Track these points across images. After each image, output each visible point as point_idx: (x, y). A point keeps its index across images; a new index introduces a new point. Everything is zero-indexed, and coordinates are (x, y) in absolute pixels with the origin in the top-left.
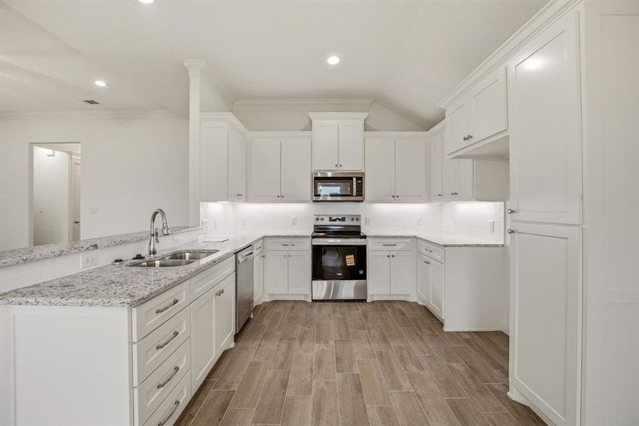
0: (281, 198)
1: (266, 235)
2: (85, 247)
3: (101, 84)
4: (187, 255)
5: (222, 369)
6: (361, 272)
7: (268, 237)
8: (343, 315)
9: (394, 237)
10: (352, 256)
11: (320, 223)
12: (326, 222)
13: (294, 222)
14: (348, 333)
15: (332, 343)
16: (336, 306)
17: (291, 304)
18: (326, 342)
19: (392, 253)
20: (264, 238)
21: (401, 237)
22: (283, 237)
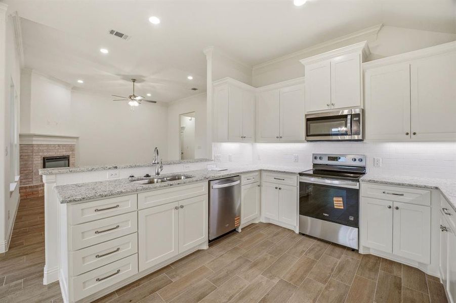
0: (279, 139)
1: (263, 168)
2: (109, 167)
3: (190, 78)
4: (183, 177)
5: (183, 262)
6: (352, 218)
7: (264, 170)
8: (315, 258)
9: (402, 185)
10: (341, 199)
11: (318, 162)
12: (325, 161)
13: (296, 160)
14: (302, 278)
15: (276, 281)
16: (318, 245)
17: (280, 229)
18: (272, 277)
19: (396, 204)
20: (261, 171)
21: (410, 186)
22: (274, 171)
